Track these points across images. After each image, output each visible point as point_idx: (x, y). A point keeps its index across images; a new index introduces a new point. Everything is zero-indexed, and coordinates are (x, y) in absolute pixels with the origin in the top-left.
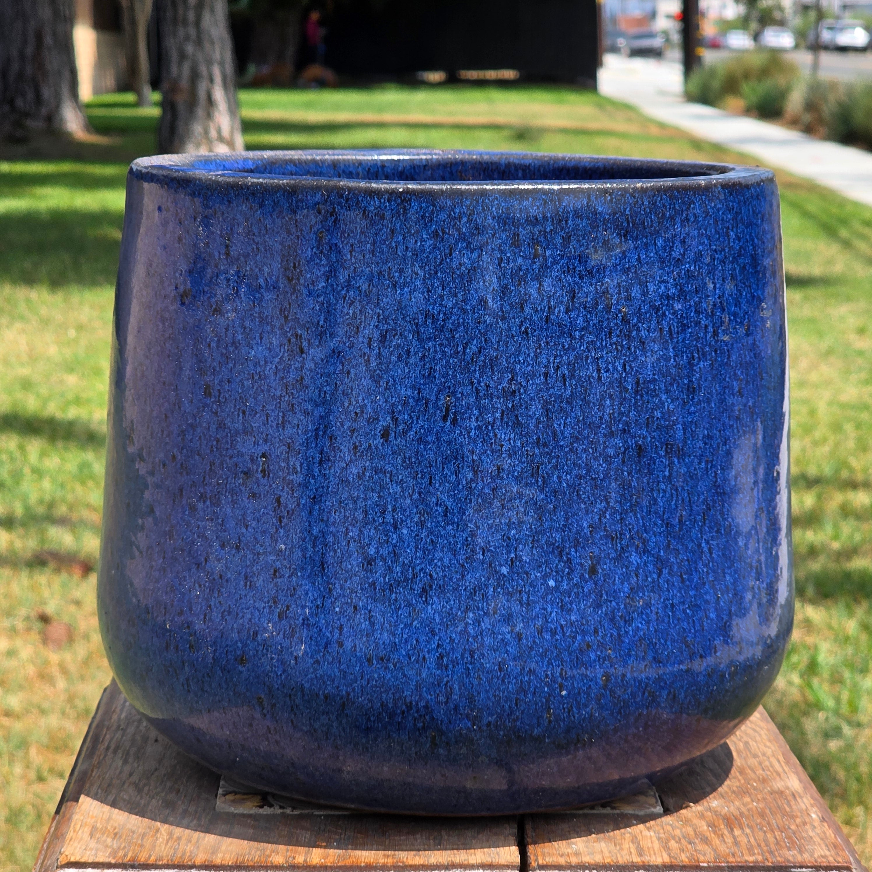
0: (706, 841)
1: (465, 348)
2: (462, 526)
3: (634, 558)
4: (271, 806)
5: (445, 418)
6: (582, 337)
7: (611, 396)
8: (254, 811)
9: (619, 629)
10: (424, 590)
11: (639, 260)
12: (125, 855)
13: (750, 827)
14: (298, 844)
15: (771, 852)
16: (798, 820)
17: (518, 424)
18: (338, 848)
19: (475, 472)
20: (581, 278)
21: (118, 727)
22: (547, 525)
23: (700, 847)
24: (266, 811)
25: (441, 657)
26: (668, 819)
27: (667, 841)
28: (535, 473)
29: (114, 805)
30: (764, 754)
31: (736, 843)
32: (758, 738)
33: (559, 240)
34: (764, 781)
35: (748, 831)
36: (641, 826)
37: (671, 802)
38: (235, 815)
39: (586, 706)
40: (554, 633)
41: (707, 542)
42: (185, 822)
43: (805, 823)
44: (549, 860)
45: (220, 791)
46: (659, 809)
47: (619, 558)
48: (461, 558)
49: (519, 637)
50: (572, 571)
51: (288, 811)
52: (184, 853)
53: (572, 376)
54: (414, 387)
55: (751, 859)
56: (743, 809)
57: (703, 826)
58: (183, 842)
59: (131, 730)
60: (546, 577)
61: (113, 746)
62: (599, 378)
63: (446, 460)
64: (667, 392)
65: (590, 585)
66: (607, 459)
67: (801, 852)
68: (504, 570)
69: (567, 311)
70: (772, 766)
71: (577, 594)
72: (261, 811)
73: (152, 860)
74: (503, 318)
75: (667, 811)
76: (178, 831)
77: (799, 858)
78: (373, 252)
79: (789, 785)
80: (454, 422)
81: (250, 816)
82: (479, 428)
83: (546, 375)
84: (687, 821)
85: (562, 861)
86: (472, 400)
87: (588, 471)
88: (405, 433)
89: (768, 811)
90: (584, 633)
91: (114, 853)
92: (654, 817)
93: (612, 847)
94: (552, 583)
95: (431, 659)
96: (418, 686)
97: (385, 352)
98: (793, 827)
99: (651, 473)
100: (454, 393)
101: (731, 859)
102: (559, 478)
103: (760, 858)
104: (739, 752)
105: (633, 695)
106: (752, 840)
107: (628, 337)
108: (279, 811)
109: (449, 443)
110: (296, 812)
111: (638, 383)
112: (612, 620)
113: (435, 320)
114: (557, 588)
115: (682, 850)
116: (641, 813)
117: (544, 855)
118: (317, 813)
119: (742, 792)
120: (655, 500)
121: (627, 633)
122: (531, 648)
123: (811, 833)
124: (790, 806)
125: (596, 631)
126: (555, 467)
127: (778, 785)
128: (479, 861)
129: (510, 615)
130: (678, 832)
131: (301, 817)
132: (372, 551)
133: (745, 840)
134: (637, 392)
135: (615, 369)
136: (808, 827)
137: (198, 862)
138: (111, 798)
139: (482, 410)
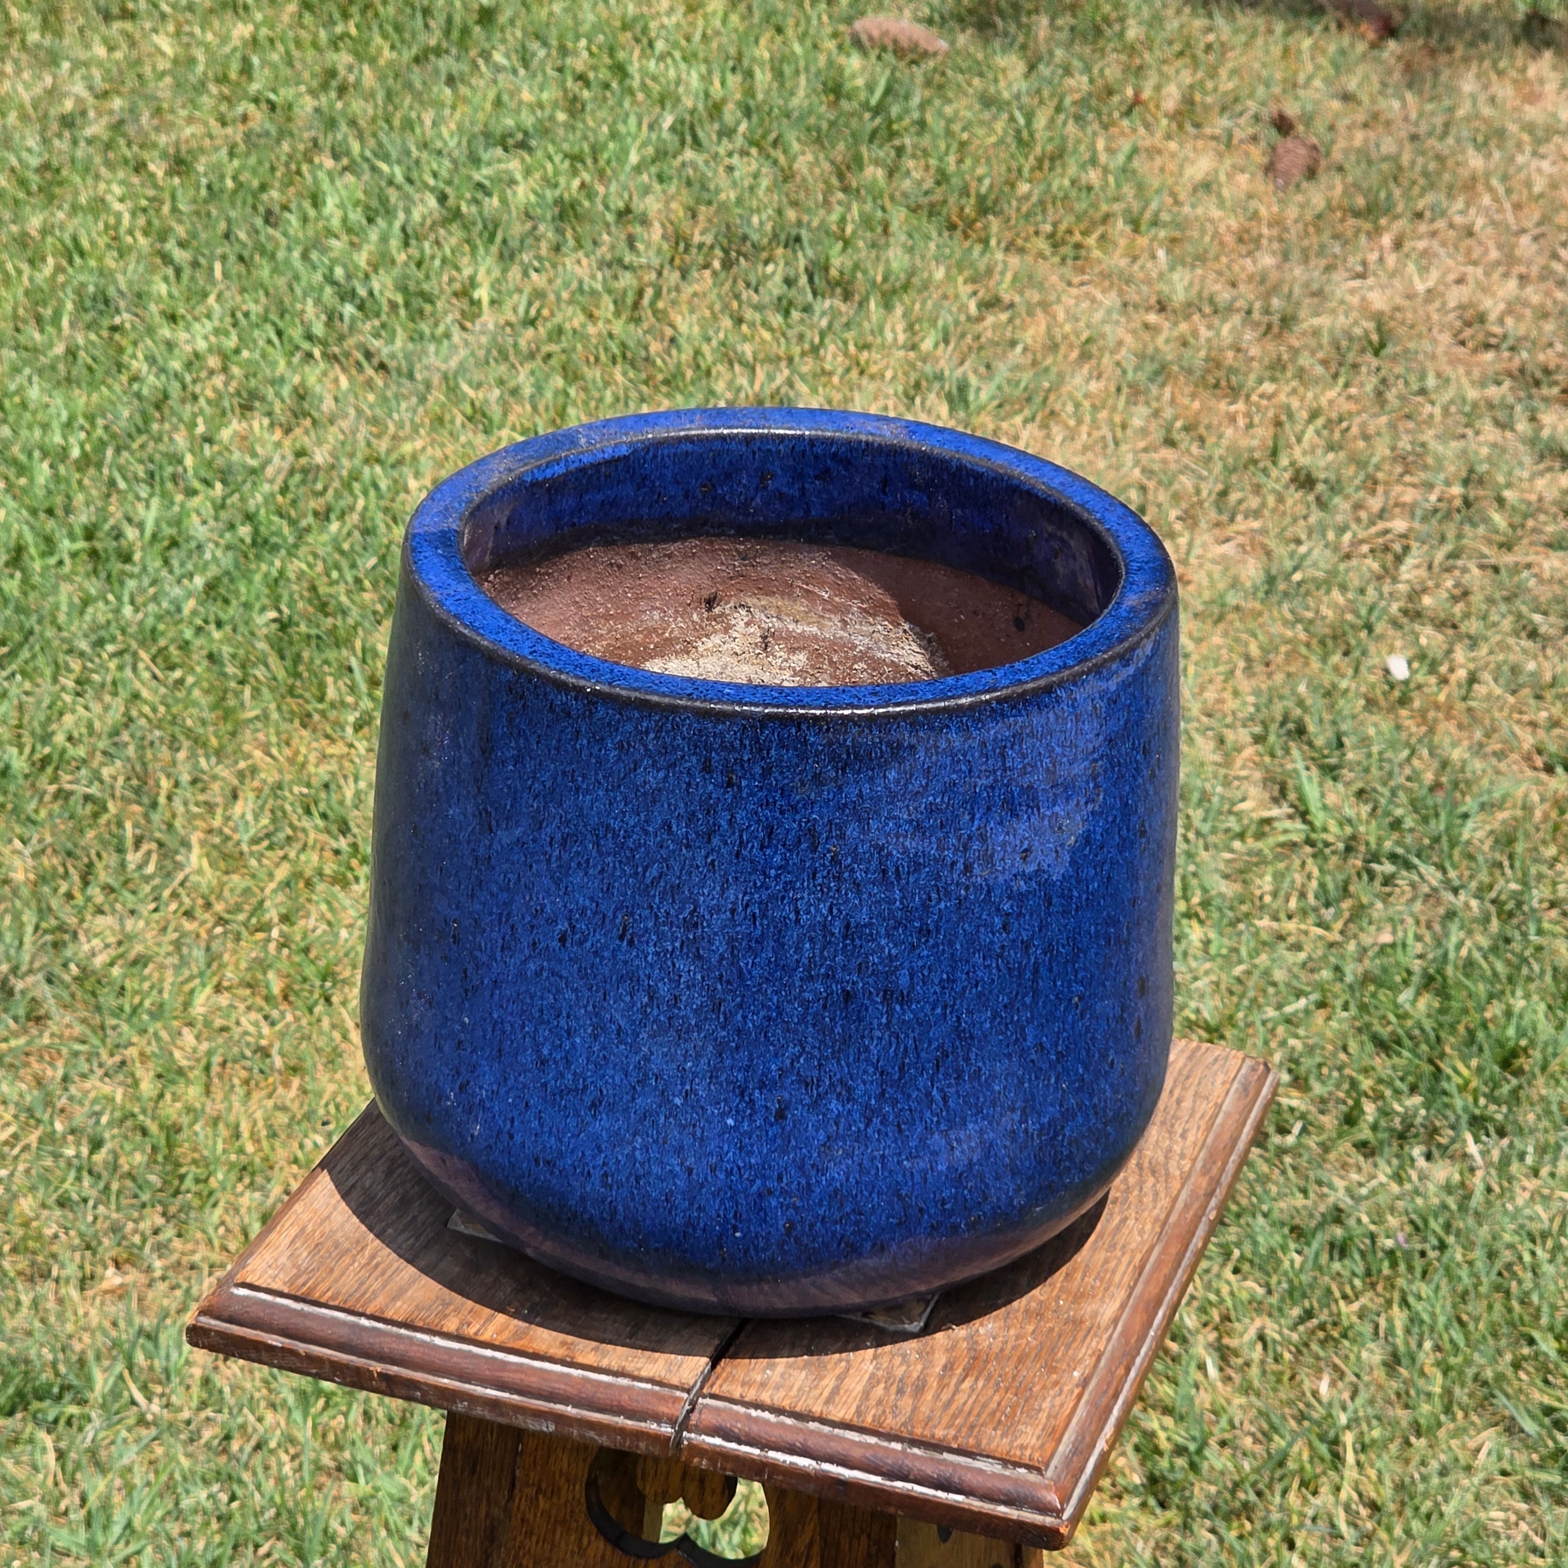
0: (920, 1390)
1: (645, 869)
2: (634, 1048)
3: (834, 1106)
5: (621, 938)
6: (777, 876)
7: (811, 940)
9: (808, 1178)
10: (593, 1105)
11: (860, 795)
13: (989, 1379)
14: (489, 1302)
16: (1053, 1378)
17: (699, 957)
19: (651, 998)
20: (782, 812)
22: (728, 1062)
25: (606, 1175)
26: (911, 1345)
28: (716, 1008)
31: (949, 1402)
33: (758, 770)
34: (1079, 1298)
35: (980, 1384)
39: (764, 1250)
40: (729, 1173)
41: (941, 1090)
43: (1055, 1384)
46: (918, 1325)
47: (815, 1104)
48: (633, 1080)
49: (690, 1171)
50: (754, 1112)
53: (764, 916)
54: (592, 899)
56: (1009, 1345)
57: (938, 1366)
60: (724, 1115)
62: (797, 921)
63: (621, 979)
64: (888, 935)
65: (776, 1129)
66: (805, 1004)
68: (678, 1101)
69: (762, 847)
70: (1114, 1271)
71: (759, 1137)
74: (688, 846)
75: (923, 1331)
78: (557, 749)
79: (1102, 1311)
80: (631, 943)
82: (657, 954)
83: (733, 911)
84: (928, 1353)
85: (737, 1393)
86: (650, 924)
87: (780, 1014)
88: (581, 943)
89: (1033, 1354)
90: (764, 1177)
92: (899, 1338)
94: (730, 1122)
95: (597, 1174)
96: (583, 1198)
97: (565, 856)
98: (1036, 1389)
99: (860, 1019)
100: (632, 914)
102: (744, 1017)
105: (826, 1245)
106: (971, 1401)
107: (838, 879)
109: (625, 963)
111: (848, 927)
112: (801, 1168)
113: (615, 835)
114: (736, 1128)
115: (882, 1398)
116: (890, 1329)
117: (725, 1380)
119: (1038, 1312)
120: (867, 1049)
121: (819, 1183)
122: (702, 1186)
123: (1046, 1404)
124: (1068, 1349)
125: (780, 1178)
126: (740, 1006)
127: (1090, 1308)
129: (681, 1148)
130: (901, 1371)
132: (545, 1052)
133: (963, 1399)
134: (845, 937)
135: (818, 910)
136: (1053, 1391)
139: (661, 937)
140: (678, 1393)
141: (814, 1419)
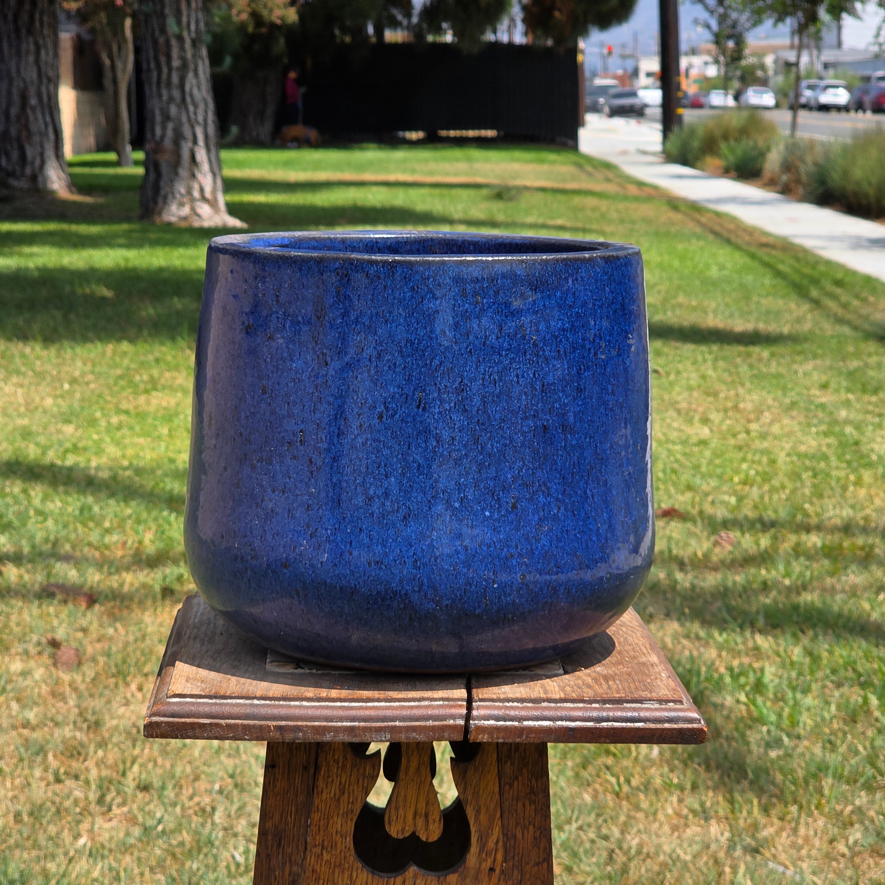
0: (589, 687)
1: (431, 362)
2: (429, 476)
3: (541, 499)
4: (302, 668)
5: (418, 407)
6: (507, 355)
7: (525, 394)
8: (291, 671)
9: (531, 545)
10: (405, 517)
11: (544, 305)
12: (211, 691)
13: (621, 681)
14: (321, 687)
15: (631, 693)
16: (652, 677)
17: (465, 410)
18: (348, 689)
19: (438, 442)
20: (506, 317)
21: (194, 627)
22: (484, 476)
23: (585, 690)
24: (299, 671)
25: (416, 561)
26: (567, 676)
27: (565, 687)
28: (476, 441)
29: (199, 666)
30: (637, 644)
31: (609, 688)
32: (634, 636)
33: (492, 292)
34: (634, 657)
35: (618, 682)
36: (548, 680)
37: (569, 668)
38: (278, 673)
39: (510, 595)
40: (489, 546)
41: (591, 491)
42: (247, 675)
43: (656, 679)
44: (485, 696)
45: (268, 660)
46: (561, 671)
47: (531, 499)
48: (429, 497)
49: (466, 548)
50: (500, 506)
51: (314, 671)
52: (248, 691)
53: (500, 380)
54: (399, 387)
55: (618, 696)
56: (617, 671)
57: (589, 680)
58: (247, 685)
59: (203, 628)
60: (483, 510)
61: (192, 636)
62: (518, 382)
63: (419, 433)
64: (563, 391)
65: (512, 517)
66: (524, 433)
67: (651, 692)
68: (457, 505)
69: (497, 338)
70: (641, 650)
71: (504, 521)
72: (296, 671)
73: (228, 694)
74: (456, 343)
75: (566, 672)
76: (243, 680)
77: (649, 695)
78: (372, 300)
79: (650, 659)
80: (424, 409)
81: (289, 674)
82: (440, 413)
83: (483, 379)
84: (579, 678)
85: (494, 697)
86: (436, 395)
87: (511, 442)
88: (393, 416)
89: (633, 673)
90: (508, 546)
91: (203, 690)
92: (557, 675)
93: (527, 690)
94: (487, 514)
95: (409, 562)
96: (401, 581)
97: (380, 364)
98: (649, 681)
99: (552, 443)
100: (424, 390)
101: (605, 696)
102: (492, 445)
103: (623, 695)
104: (619, 643)
105: (541, 589)
106: (620, 687)
107: (537, 355)
108: (308, 671)
109: (421, 422)
110: (319, 672)
111: (543, 385)
112: (527, 539)
113: (412, 343)
114: (491, 517)
115: (573, 691)
116: (550, 673)
117: (482, 694)
118: (333, 672)
119: (619, 663)
120: (556, 461)
121: (537, 548)
122: (474, 556)
123: (659, 683)
124: (649, 670)
125: (516, 546)
126: (490, 439)
127: (644, 659)
128: (440, 696)
129: (461, 534)
130: (572, 683)
131: (324, 674)
132: (371, 492)
133: (615, 687)
134: (542, 391)
135: (528, 375)
136: (658, 681)
137: (258, 695)
138: (196, 663)
139: (442, 401)
140: (460, 703)
141: (544, 700)
